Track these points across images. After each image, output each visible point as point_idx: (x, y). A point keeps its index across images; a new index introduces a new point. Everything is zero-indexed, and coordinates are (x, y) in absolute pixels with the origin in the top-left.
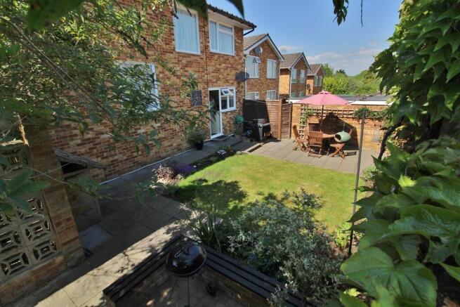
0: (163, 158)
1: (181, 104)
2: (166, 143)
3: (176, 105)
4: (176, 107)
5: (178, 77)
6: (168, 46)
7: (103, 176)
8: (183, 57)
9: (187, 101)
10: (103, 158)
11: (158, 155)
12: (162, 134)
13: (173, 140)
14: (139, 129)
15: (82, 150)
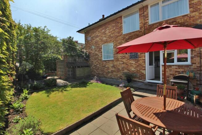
0: (113, 79)
1: (124, 57)
2: (115, 73)
3: (121, 58)
6: (119, 34)
8: (127, 35)
9: (127, 56)
10: (97, 71)
11: (111, 77)
12: (113, 69)
13: (118, 73)
14: (106, 65)
15: (94, 67)
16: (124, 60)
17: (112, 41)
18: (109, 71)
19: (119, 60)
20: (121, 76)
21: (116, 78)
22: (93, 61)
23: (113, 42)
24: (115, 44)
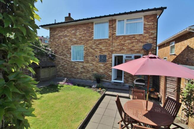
0: (82, 79)
1: (94, 60)
2: (84, 74)
3: (91, 60)
4: (90, 61)
5: (93, 49)
6: (90, 38)
7: (64, 76)
8: (97, 41)
9: (97, 59)
10: (65, 71)
11: (80, 77)
12: (83, 70)
13: (87, 74)
14: (75, 66)
15: (61, 68)
16: (94, 63)
17: (82, 43)
18: (78, 72)
19: (89, 62)
20: (91, 77)
21: (85, 78)
22: (59, 60)
23: (84, 44)
24: (86, 47)
